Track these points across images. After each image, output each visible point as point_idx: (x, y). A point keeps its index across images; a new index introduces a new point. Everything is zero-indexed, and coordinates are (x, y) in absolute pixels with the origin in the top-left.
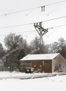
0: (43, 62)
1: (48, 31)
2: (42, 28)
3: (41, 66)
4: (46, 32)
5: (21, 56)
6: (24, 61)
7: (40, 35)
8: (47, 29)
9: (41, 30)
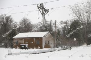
0: (35, 39)
1: (48, 12)
2: (44, 9)
3: (32, 43)
4: (47, 12)
5: (12, 34)
6: (17, 38)
7: (42, 15)
8: (48, 10)
9: (43, 10)
